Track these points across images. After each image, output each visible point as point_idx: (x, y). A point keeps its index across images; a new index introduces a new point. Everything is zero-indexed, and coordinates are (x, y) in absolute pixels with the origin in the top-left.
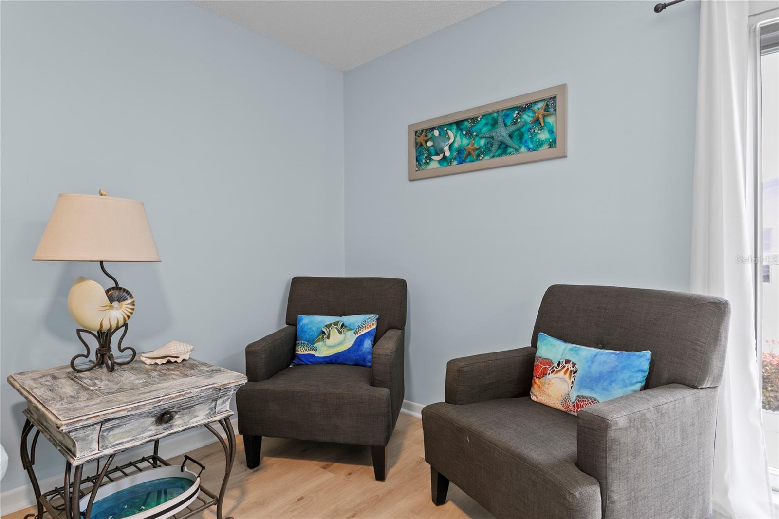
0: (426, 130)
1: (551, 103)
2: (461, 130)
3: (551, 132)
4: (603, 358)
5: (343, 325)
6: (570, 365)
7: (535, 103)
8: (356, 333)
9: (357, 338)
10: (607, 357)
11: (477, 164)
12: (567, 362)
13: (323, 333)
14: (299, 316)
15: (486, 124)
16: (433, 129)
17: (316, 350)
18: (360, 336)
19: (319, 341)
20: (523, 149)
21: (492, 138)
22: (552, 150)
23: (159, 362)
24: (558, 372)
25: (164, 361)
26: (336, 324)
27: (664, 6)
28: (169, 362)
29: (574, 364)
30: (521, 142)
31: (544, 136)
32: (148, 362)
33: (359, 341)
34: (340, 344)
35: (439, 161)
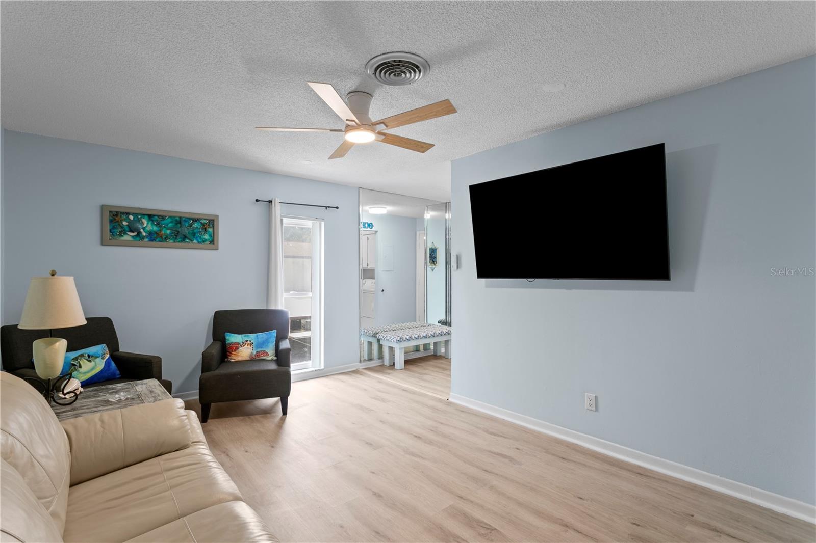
0: (121, 213)
1: (210, 223)
2: (152, 221)
3: (210, 236)
5: (89, 356)
6: (249, 342)
7: (202, 219)
8: (103, 358)
9: (105, 362)
11: (164, 244)
12: (247, 341)
13: (73, 365)
15: (171, 222)
16: (128, 214)
18: (107, 360)
20: (195, 241)
21: (178, 232)
22: (211, 245)
24: (244, 346)
26: (82, 355)
27: (259, 201)
29: (250, 341)
30: (194, 237)
31: (206, 237)
33: (107, 364)
34: (92, 369)
35: (133, 237)
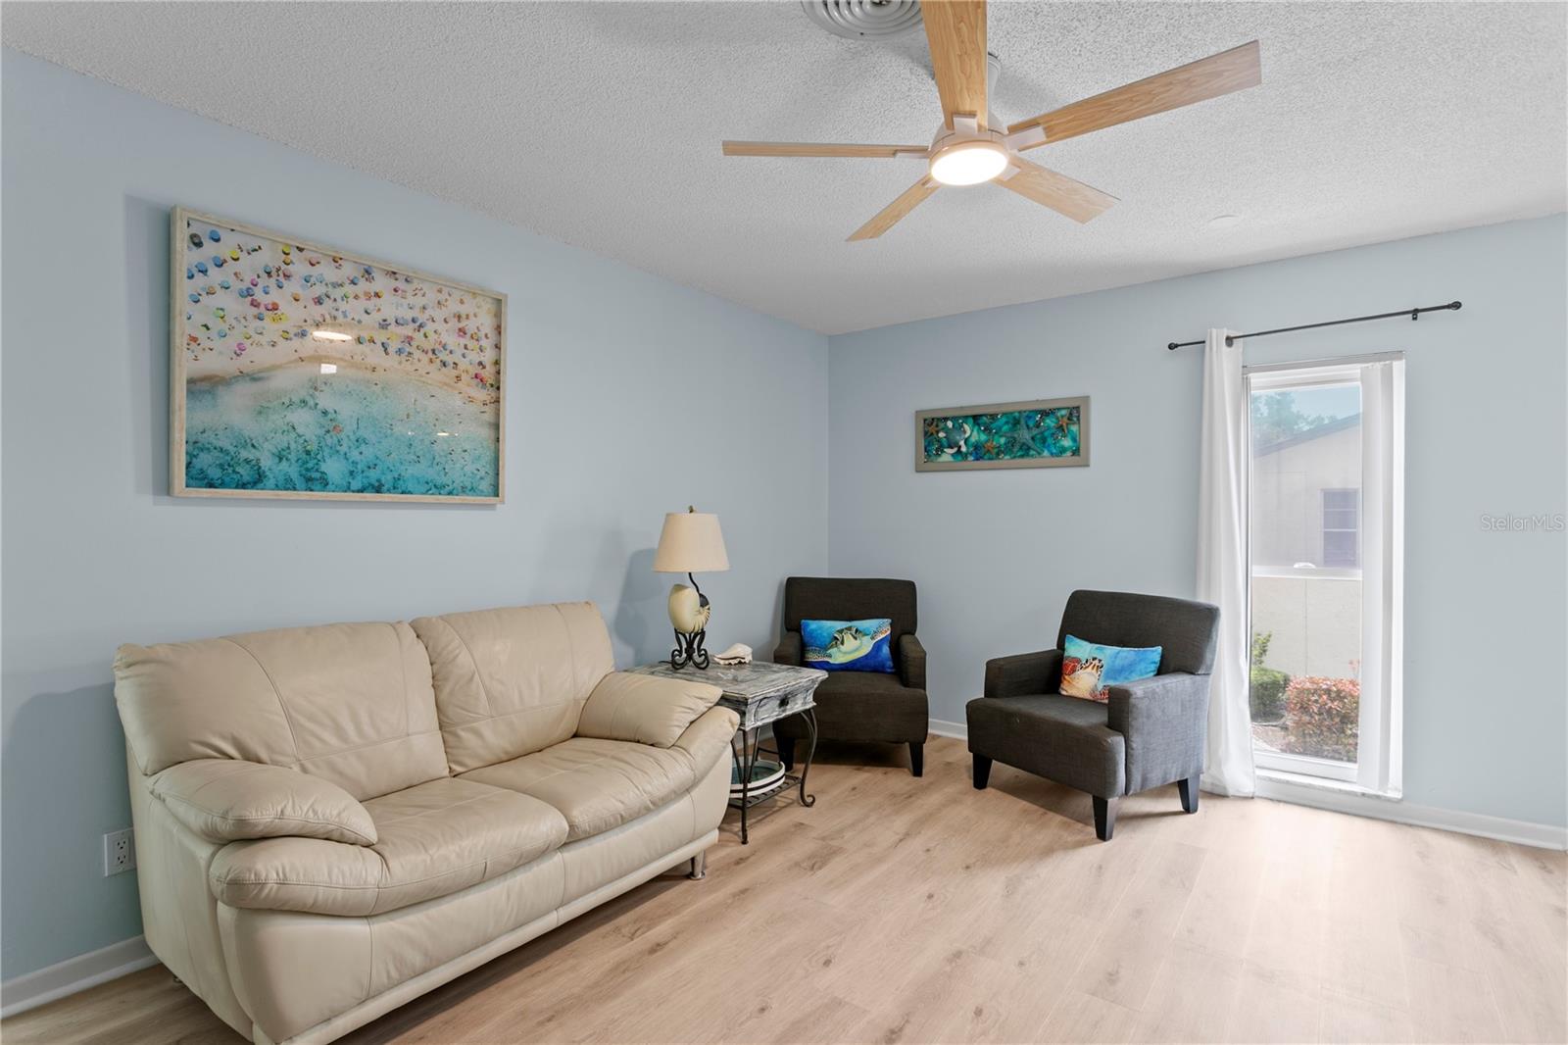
0: (938, 419)
1: (1074, 413)
2: (979, 425)
3: (1074, 440)
4: (1125, 654)
5: (857, 631)
6: (1096, 662)
7: (1059, 409)
8: (872, 638)
9: (874, 644)
10: (1127, 653)
11: (995, 462)
12: (1094, 659)
13: (836, 638)
14: (803, 621)
15: (1007, 423)
16: (946, 419)
17: (830, 656)
18: (877, 641)
19: (832, 647)
20: (1046, 453)
21: (1015, 439)
22: (1076, 458)
23: (733, 662)
24: (1087, 667)
25: (736, 661)
26: (849, 629)
27: (1177, 346)
28: (740, 662)
29: (1100, 661)
30: (1044, 447)
31: (1067, 443)
32: (722, 662)
33: (877, 647)
34: (857, 650)
35: (952, 455)
